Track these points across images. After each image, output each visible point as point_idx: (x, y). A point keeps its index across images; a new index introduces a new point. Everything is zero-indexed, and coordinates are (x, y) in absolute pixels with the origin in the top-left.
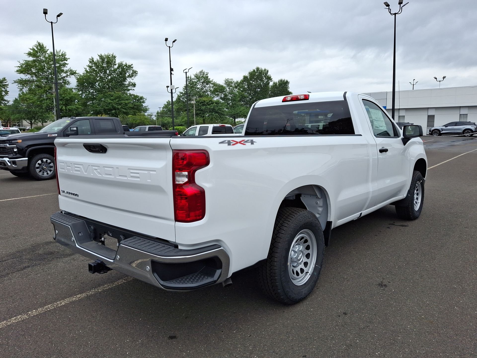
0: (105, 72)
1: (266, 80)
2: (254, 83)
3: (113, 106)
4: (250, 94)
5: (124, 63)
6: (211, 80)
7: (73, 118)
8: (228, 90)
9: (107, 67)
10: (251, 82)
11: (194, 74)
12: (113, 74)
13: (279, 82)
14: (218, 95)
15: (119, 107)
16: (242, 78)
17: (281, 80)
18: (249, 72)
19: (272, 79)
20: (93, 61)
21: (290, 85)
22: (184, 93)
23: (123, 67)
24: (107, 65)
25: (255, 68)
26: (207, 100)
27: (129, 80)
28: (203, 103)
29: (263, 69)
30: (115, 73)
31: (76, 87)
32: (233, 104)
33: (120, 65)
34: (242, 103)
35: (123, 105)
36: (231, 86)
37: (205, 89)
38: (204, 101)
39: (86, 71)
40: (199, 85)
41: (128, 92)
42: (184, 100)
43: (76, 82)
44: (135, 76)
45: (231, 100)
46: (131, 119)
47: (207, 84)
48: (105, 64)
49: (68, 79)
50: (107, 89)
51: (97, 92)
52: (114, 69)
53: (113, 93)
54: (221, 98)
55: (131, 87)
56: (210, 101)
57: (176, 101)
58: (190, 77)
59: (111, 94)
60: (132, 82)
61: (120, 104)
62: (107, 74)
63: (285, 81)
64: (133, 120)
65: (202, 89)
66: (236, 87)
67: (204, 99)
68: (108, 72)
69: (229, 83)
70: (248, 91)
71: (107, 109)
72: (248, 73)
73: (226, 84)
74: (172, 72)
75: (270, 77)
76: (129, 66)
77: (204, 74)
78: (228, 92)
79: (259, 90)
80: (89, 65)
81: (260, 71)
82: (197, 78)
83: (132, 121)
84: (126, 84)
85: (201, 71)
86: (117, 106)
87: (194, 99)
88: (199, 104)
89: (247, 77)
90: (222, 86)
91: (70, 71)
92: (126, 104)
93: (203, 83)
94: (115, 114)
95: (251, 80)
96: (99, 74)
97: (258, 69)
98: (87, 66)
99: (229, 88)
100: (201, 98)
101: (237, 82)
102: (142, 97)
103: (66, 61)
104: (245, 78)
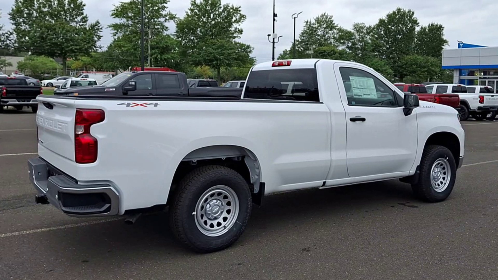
0: (209, 17)
1: (411, 25)
2: (393, 28)
3: (214, 57)
4: (387, 43)
5: (231, 6)
6: (335, 25)
7: (134, 72)
8: (357, 37)
9: (211, 10)
10: (390, 27)
11: (315, 18)
12: (217, 18)
13: (429, 27)
14: (344, 43)
15: (222, 57)
16: (377, 22)
17: (432, 25)
18: (388, 14)
19: (419, 23)
20: (195, 3)
21: (444, 32)
22: (300, 40)
23: (229, 10)
24: (211, 7)
25: (395, 9)
26: (328, 50)
27: (235, 25)
28: (323, 54)
29: (407, 11)
30: (220, 18)
31: (175, 34)
32: (362, 55)
33: (226, 8)
34: (375, 53)
35: (226, 55)
36: (362, 32)
37: (327, 36)
38: (325, 51)
39: (187, 15)
40: (320, 32)
41: (234, 40)
42: (300, 50)
43: (176, 27)
44: (243, 21)
45: (361, 50)
46: (237, 72)
47: (331, 30)
48: (209, 7)
49: (166, 24)
50: (210, 36)
51: (199, 40)
52: (218, 13)
53: (216, 41)
54: (348, 47)
55: (238, 34)
56: (332, 51)
57: (290, 50)
58: (309, 22)
59: (213, 42)
60: (238, 29)
61: (223, 54)
62: (210, 18)
63: (438, 26)
64: (241, 72)
65: (324, 36)
66: (368, 33)
67: (325, 48)
68: (212, 16)
69: (359, 28)
70: (385, 38)
71: (208, 59)
72: (386, 16)
73: (355, 30)
74: (275, 18)
75: (416, 21)
76: (236, 8)
77: (327, 18)
78: (356, 40)
79: (400, 37)
80: (191, 8)
81: (402, 13)
82: (318, 23)
83: (238, 74)
84: (231, 31)
85: (324, 14)
86: (218, 57)
87: (312, 49)
88: (318, 55)
89: (384, 21)
90: (350, 32)
91: (169, 15)
92: (229, 54)
93: (325, 28)
94: (216, 66)
95: (389, 24)
96: (202, 18)
97: (399, 10)
98: (189, 9)
99: (359, 35)
100: (320, 47)
101: (370, 27)
102: (249, 46)
103: (166, 3)
104: (382, 21)
